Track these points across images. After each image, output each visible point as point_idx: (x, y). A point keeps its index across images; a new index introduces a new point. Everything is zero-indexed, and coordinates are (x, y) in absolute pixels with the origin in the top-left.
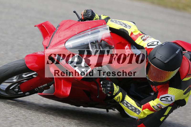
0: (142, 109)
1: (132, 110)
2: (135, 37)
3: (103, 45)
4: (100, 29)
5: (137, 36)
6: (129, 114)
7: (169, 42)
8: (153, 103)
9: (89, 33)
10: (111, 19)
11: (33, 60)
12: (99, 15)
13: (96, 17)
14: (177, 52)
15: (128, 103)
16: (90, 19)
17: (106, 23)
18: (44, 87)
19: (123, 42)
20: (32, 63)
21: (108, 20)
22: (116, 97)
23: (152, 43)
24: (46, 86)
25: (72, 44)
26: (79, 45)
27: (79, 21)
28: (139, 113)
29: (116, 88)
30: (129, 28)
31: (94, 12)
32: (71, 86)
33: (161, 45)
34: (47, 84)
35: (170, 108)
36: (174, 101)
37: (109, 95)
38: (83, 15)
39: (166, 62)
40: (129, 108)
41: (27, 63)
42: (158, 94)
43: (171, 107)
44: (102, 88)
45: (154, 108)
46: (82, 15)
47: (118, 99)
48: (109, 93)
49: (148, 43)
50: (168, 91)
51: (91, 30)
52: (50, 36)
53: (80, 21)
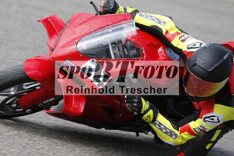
0: (179, 132)
1: (166, 133)
2: (171, 37)
3: (128, 47)
4: (123, 25)
5: (174, 36)
6: (163, 138)
7: (215, 44)
8: (194, 125)
9: (110, 31)
10: (140, 13)
11: (35, 66)
12: (125, 8)
13: (120, 10)
14: (225, 58)
15: (161, 124)
16: (111, 13)
17: (134, 17)
18: (50, 102)
19: (155, 43)
20: (34, 70)
21: (135, 14)
22: (145, 116)
23: (194, 45)
24: (53, 101)
25: (86, 45)
26: (96, 46)
27: (97, 15)
28: (176, 137)
29: (146, 105)
30: (164, 24)
31: (117, 3)
32: (85, 100)
33: (205, 48)
34: (54, 98)
35: (218, 132)
36: (221, 122)
37: (136, 113)
38: (103, 6)
39: (209, 70)
40: (162, 131)
41: (27, 69)
42: (201, 113)
43: (220, 131)
44: (126, 104)
45: (196, 131)
46: (101, 7)
47: (148, 118)
48: (135, 111)
49: (188, 45)
50: (213, 109)
51: (112, 27)
52: (57, 35)
53: (99, 15)
